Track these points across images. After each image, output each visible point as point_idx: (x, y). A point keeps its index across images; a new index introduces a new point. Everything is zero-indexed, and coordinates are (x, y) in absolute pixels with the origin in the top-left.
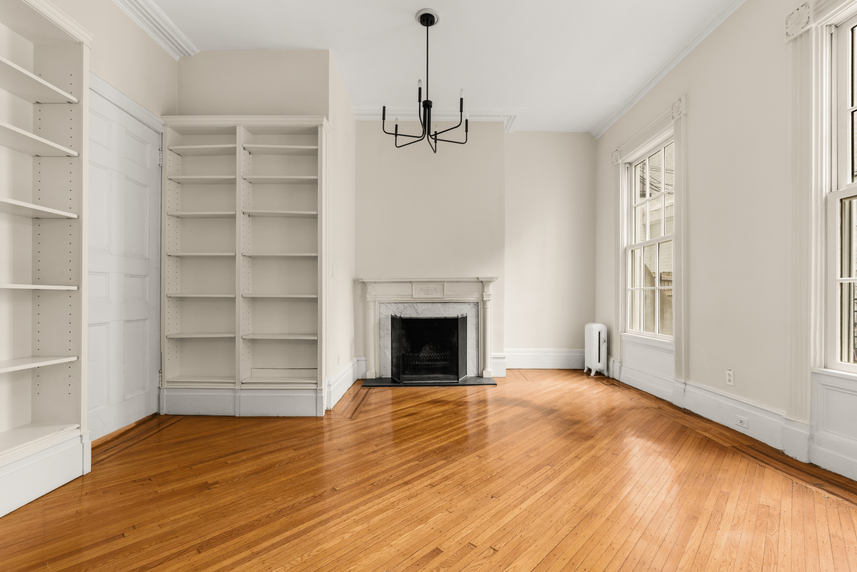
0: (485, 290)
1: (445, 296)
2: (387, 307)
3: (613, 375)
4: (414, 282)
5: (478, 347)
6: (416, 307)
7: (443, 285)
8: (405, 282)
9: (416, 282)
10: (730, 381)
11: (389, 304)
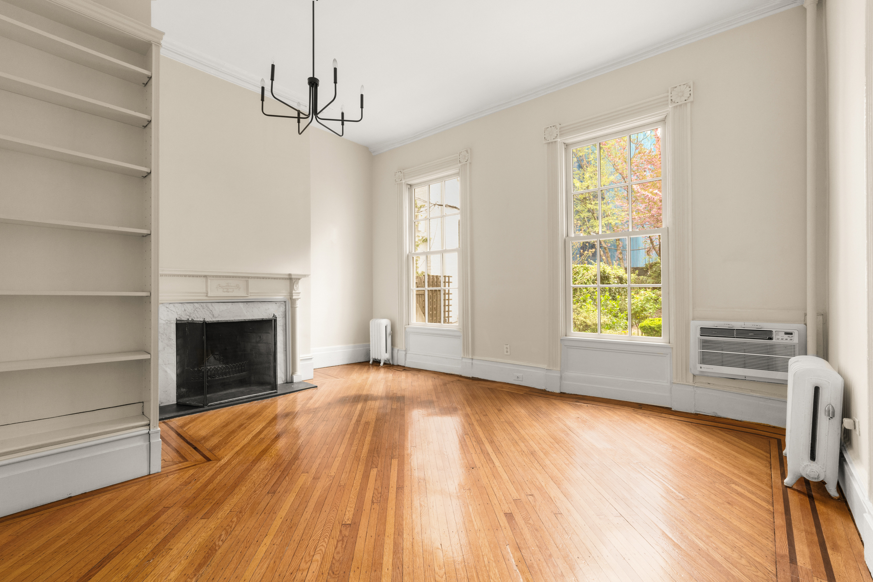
0: (295, 287)
1: (249, 294)
2: (168, 309)
3: (397, 362)
4: (210, 276)
5: (286, 351)
6: (211, 307)
7: (247, 281)
8: (197, 276)
9: (213, 276)
10: (507, 352)
11: (172, 305)
